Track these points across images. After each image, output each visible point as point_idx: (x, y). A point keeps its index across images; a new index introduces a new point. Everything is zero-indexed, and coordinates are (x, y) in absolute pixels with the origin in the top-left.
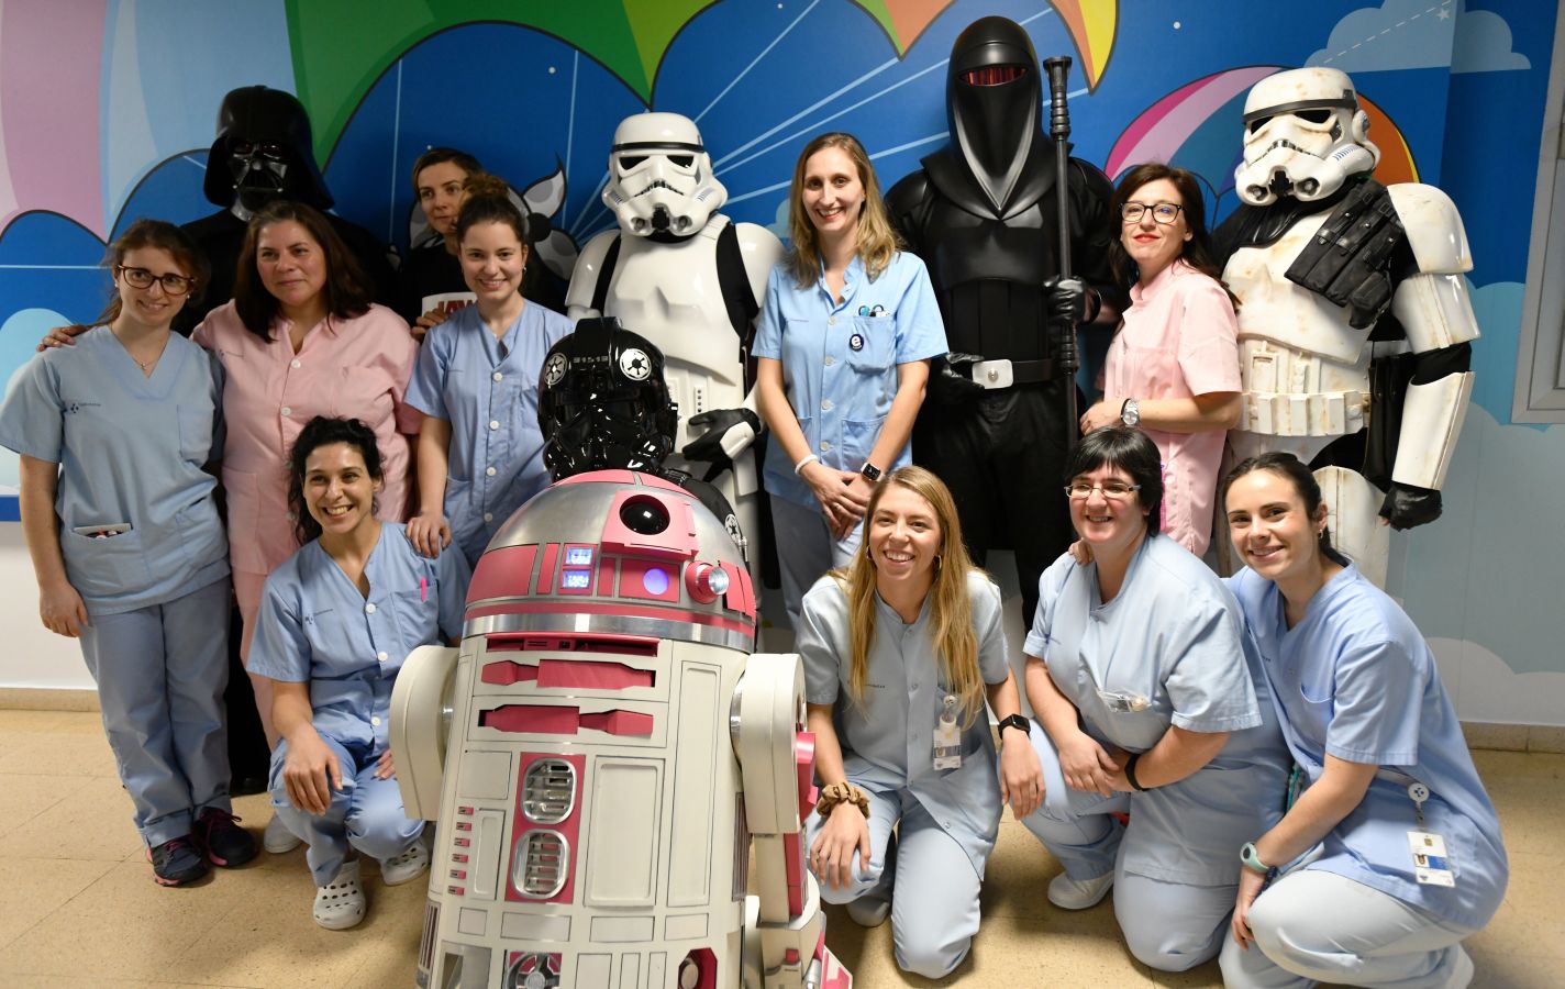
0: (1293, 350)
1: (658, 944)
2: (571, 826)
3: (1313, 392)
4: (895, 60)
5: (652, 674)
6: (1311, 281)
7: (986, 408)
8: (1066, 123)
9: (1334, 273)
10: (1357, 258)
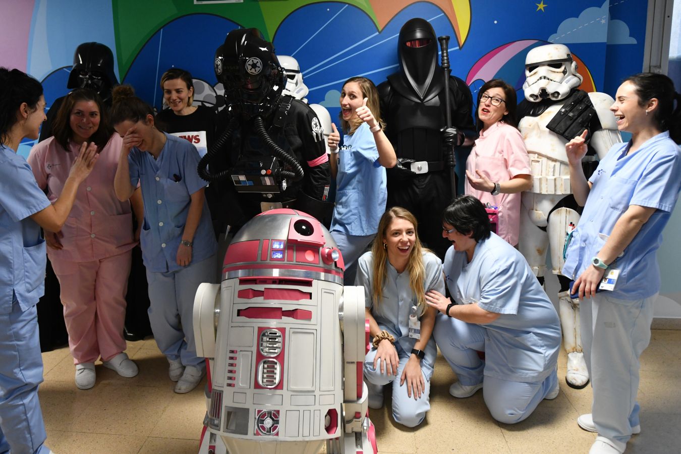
0: (549, 158)
1: (317, 407)
2: (281, 357)
3: (557, 175)
4: (377, 33)
5: (311, 294)
6: (557, 130)
7: (416, 182)
8: (448, 63)
9: (567, 127)
10: (577, 121)
